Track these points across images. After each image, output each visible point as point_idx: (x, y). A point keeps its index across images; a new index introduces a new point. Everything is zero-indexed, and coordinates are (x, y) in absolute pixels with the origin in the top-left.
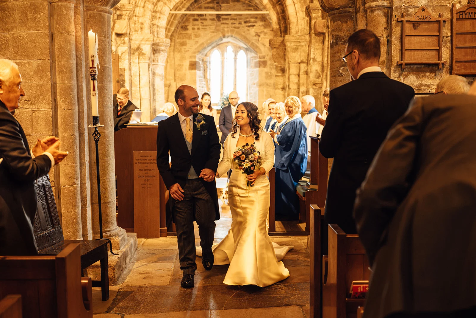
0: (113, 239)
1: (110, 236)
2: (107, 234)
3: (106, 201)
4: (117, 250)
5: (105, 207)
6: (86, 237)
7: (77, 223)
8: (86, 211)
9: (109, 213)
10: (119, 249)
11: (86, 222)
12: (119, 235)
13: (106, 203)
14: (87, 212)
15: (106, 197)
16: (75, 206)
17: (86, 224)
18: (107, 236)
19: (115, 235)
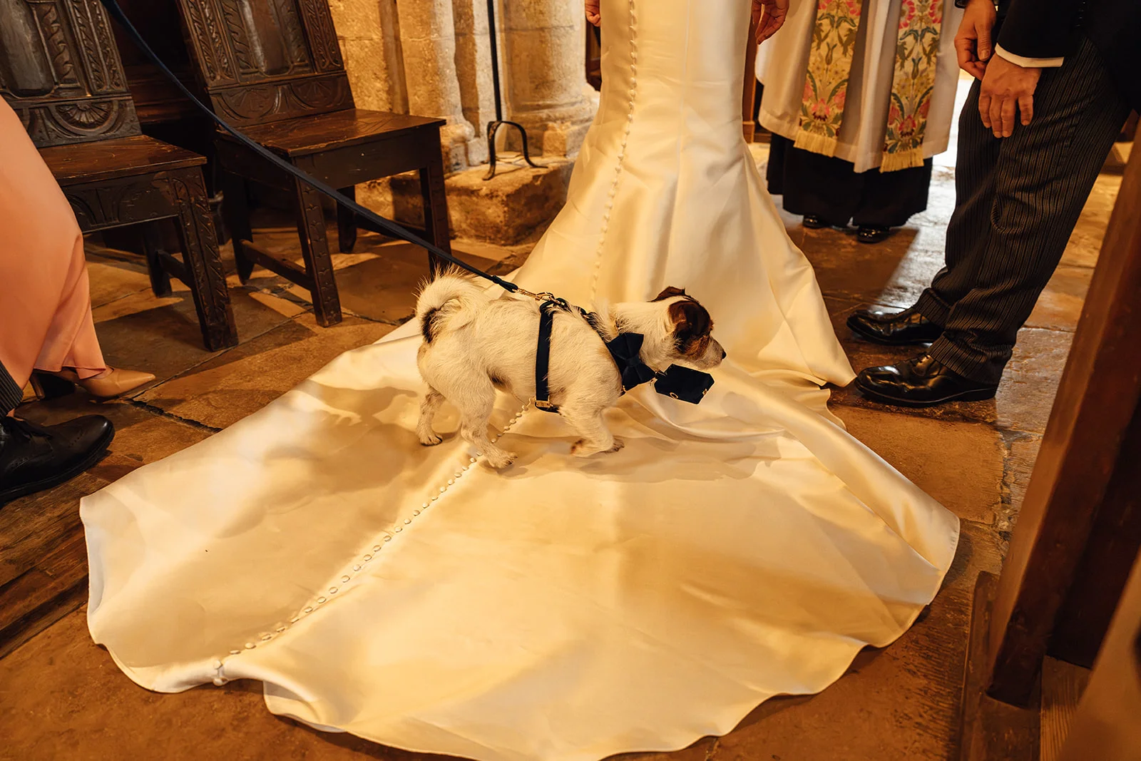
0: (553, 129)
1: (549, 119)
2: (541, 115)
3: (542, 24)
4: (560, 156)
5: (542, 42)
6: (475, 114)
7: (437, 72)
8: (474, 44)
9: (550, 59)
10: (565, 155)
11: (474, 75)
12: (574, 119)
13: (542, 29)
14: (477, 48)
15: (541, 12)
16: (428, 24)
17: (474, 80)
18: (541, 120)
19: (563, 120)
